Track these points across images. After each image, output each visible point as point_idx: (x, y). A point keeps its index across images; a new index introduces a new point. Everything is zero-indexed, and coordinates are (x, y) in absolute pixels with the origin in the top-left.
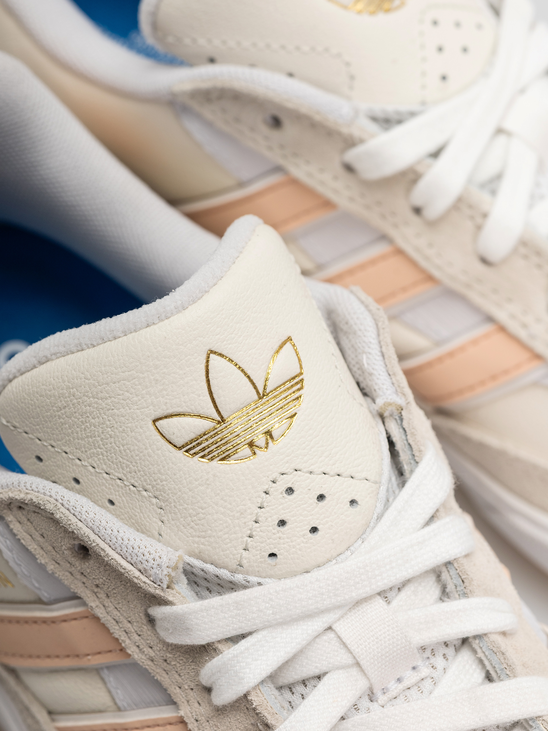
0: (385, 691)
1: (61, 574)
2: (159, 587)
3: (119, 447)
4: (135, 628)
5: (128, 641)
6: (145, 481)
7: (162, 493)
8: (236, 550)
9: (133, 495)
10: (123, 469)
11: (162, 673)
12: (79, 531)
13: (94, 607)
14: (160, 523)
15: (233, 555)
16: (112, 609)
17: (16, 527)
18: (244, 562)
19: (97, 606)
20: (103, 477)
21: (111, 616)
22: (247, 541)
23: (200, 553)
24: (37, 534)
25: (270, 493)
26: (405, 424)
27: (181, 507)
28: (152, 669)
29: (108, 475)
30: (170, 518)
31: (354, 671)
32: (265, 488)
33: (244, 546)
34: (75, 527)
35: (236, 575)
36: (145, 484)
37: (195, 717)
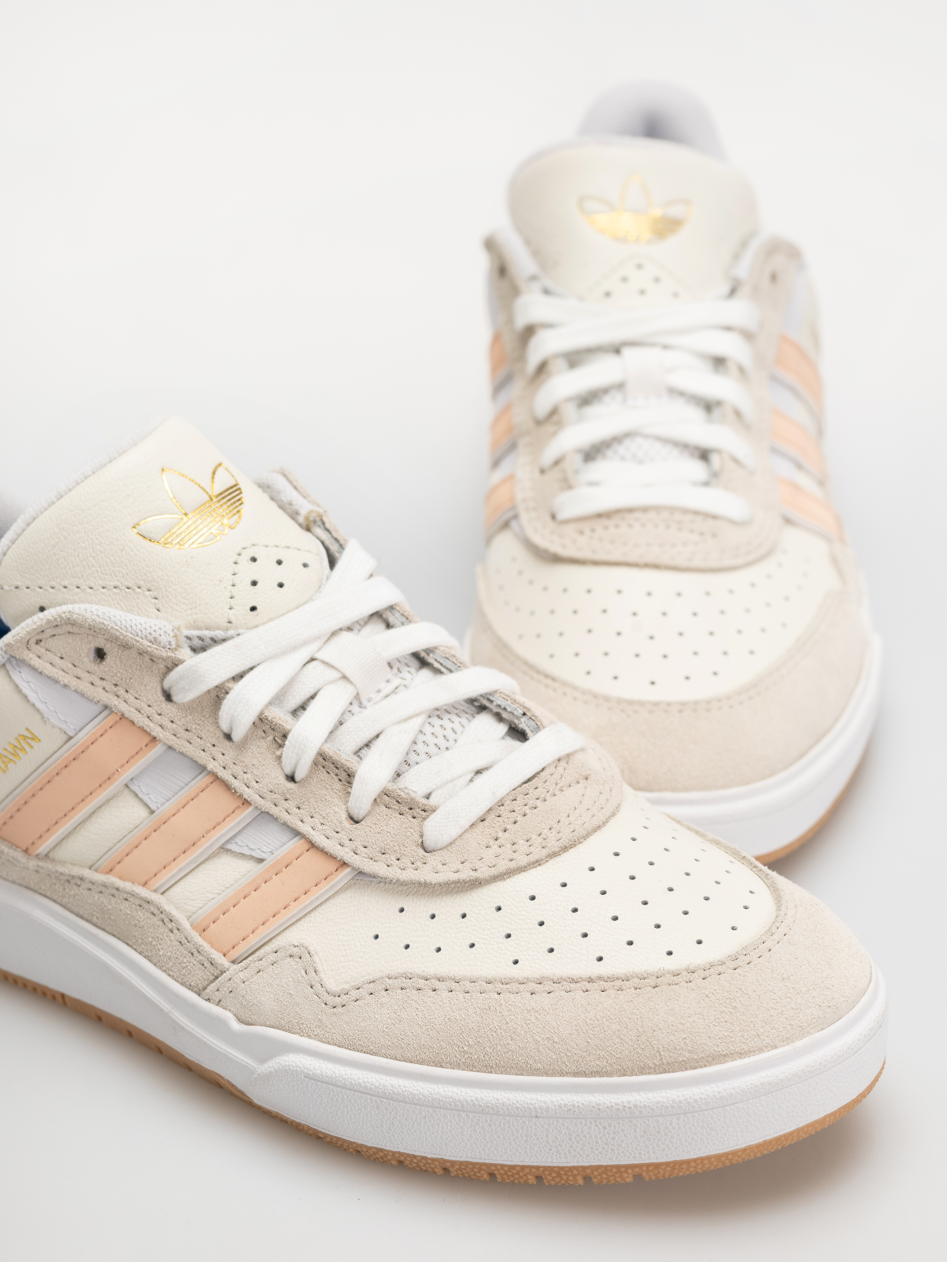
0: (370, 700)
1: (83, 687)
2: (169, 650)
3: (109, 559)
4: (155, 708)
5: (152, 725)
6: (137, 578)
7: (153, 583)
8: (223, 610)
9: (129, 596)
10: (116, 576)
11: (186, 744)
12: (94, 622)
13: (117, 705)
14: (157, 612)
15: (222, 614)
16: (132, 699)
17: (36, 662)
18: (233, 619)
19: (119, 703)
20: (101, 592)
21: (133, 707)
22: (230, 602)
23: (195, 622)
24: (56, 657)
25: (238, 562)
26: (327, 525)
27: (171, 589)
28: (176, 744)
29: (105, 589)
30: (164, 602)
31: (342, 683)
32: (233, 560)
33: (229, 605)
34: (90, 620)
35: (228, 632)
36: (137, 581)
37: (222, 765)
